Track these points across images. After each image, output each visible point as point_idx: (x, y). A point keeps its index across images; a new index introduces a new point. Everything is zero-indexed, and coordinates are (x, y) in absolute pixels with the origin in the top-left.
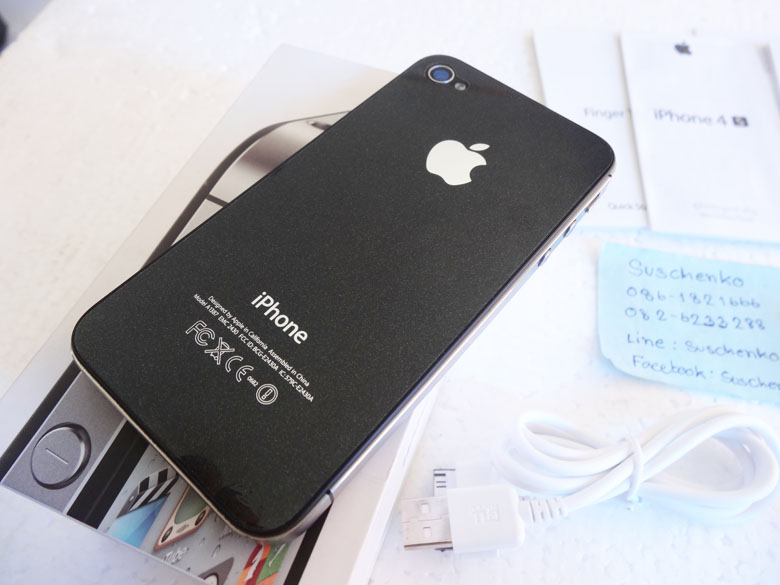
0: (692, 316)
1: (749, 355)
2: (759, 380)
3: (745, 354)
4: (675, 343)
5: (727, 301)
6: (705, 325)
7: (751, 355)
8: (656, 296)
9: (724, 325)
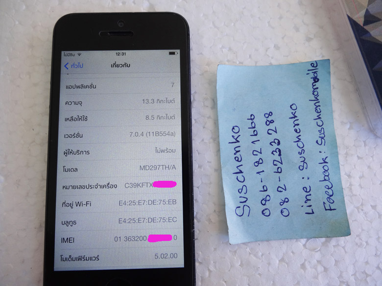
0: (275, 165)
1: (298, 125)
2: (316, 119)
3: (296, 127)
4: (303, 178)
5: (255, 138)
6: (280, 155)
7: (296, 123)
8: (266, 193)
9: (276, 141)
